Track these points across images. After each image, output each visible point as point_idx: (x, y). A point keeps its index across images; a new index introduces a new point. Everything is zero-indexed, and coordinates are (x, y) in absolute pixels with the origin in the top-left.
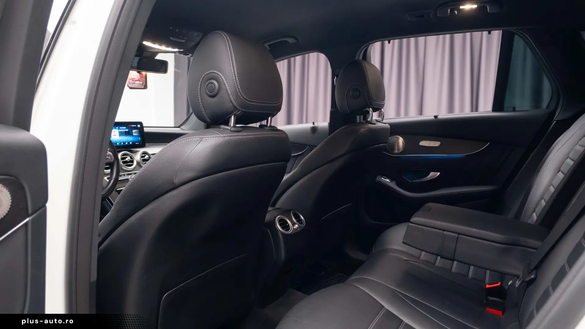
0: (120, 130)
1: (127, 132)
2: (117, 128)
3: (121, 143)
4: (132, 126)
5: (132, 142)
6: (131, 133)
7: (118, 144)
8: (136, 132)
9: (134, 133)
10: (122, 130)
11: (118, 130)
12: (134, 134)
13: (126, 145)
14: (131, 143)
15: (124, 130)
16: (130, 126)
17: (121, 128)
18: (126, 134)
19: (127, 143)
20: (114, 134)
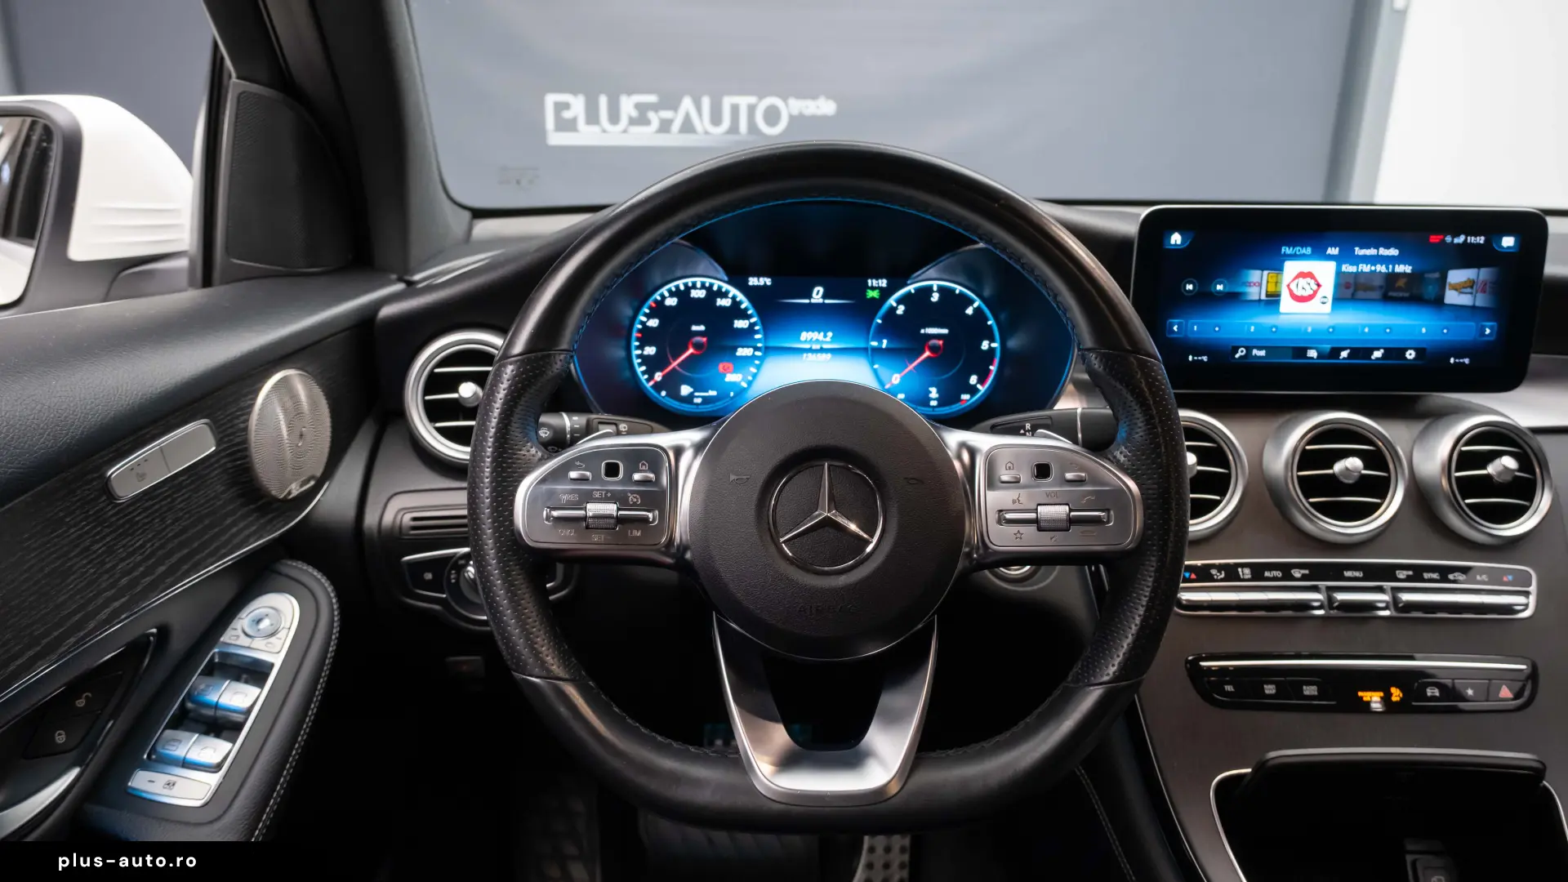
0: (1348, 268)
1: (1401, 283)
2: (1333, 251)
3: (1339, 350)
4: (1448, 239)
5: (1415, 349)
6: (1430, 291)
7: (1313, 353)
8: (1471, 284)
9: (1455, 288)
10: (1366, 268)
11: (1331, 266)
12: (1451, 297)
13: (1377, 367)
14: (1410, 355)
15: (1380, 268)
16: (1434, 239)
17: (1359, 251)
18: (1391, 292)
19: (1377, 354)
20: (1299, 292)
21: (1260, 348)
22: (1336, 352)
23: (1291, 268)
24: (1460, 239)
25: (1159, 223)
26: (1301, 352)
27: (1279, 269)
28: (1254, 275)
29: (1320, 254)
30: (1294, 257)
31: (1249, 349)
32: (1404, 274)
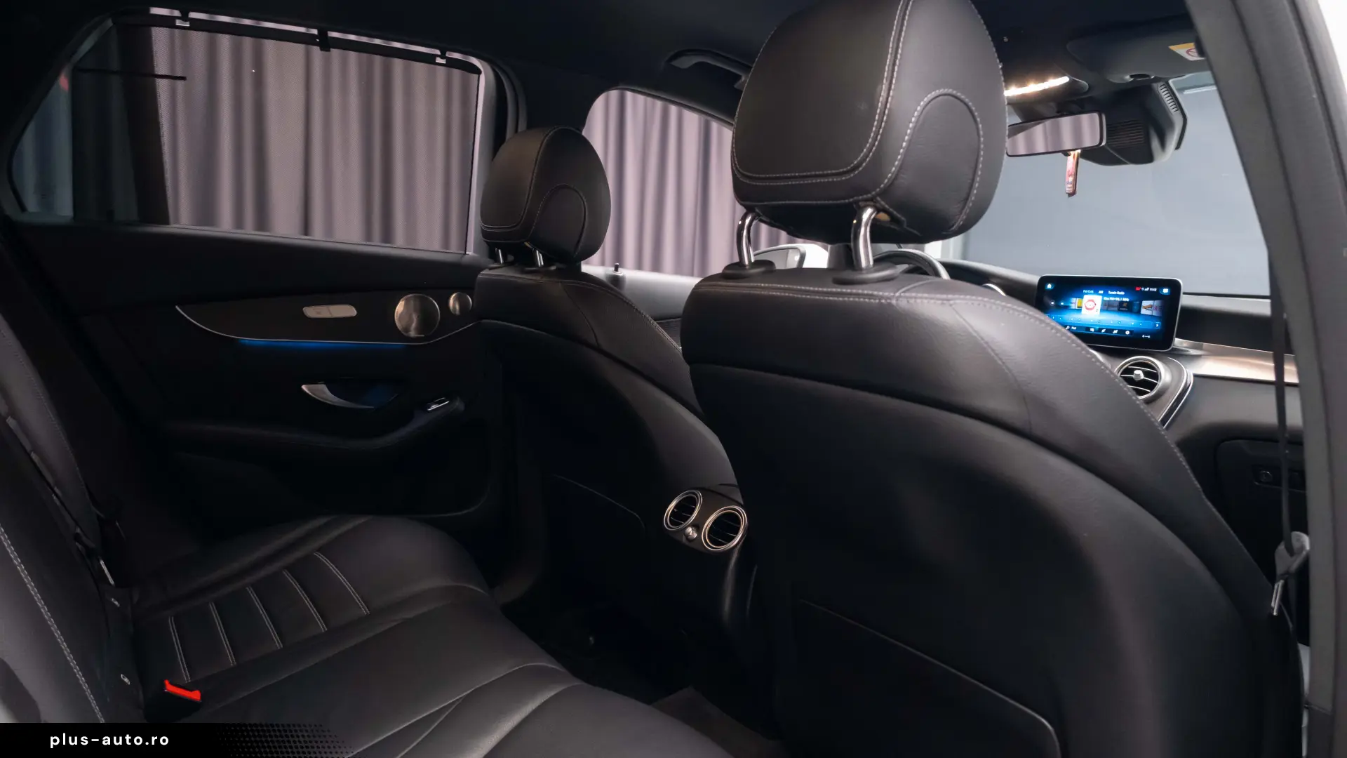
0: (1106, 299)
1: (1125, 305)
2: (1101, 292)
3: (1102, 329)
4: (1143, 289)
5: (1130, 331)
6: (1136, 308)
7: (1092, 330)
8: (1151, 306)
9: (1145, 308)
10: (1112, 299)
11: (1101, 297)
12: (1143, 311)
13: (1114, 337)
14: (1128, 333)
15: (1118, 299)
16: (1138, 289)
17: (1110, 292)
18: (1123, 308)
19: (1115, 332)
20: (1089, 307)
21: (1075, 326)
22: (1100, 330)
23: (1086, 297)
24: (1147, 289)
25: (1044, 280)
26: (1088, 329)
27: (1082, 298)
28: (1074, 300)
29: (1096, 292)
30: (1087, 294)
31: (1071, 326)
32: (1126, 302)
